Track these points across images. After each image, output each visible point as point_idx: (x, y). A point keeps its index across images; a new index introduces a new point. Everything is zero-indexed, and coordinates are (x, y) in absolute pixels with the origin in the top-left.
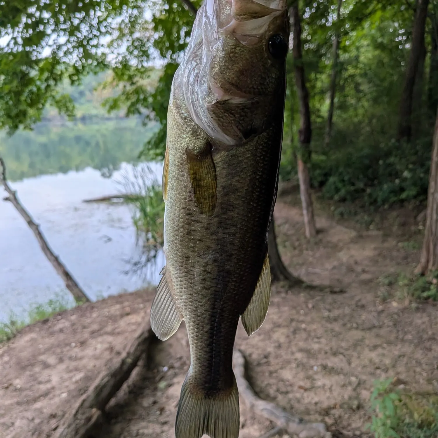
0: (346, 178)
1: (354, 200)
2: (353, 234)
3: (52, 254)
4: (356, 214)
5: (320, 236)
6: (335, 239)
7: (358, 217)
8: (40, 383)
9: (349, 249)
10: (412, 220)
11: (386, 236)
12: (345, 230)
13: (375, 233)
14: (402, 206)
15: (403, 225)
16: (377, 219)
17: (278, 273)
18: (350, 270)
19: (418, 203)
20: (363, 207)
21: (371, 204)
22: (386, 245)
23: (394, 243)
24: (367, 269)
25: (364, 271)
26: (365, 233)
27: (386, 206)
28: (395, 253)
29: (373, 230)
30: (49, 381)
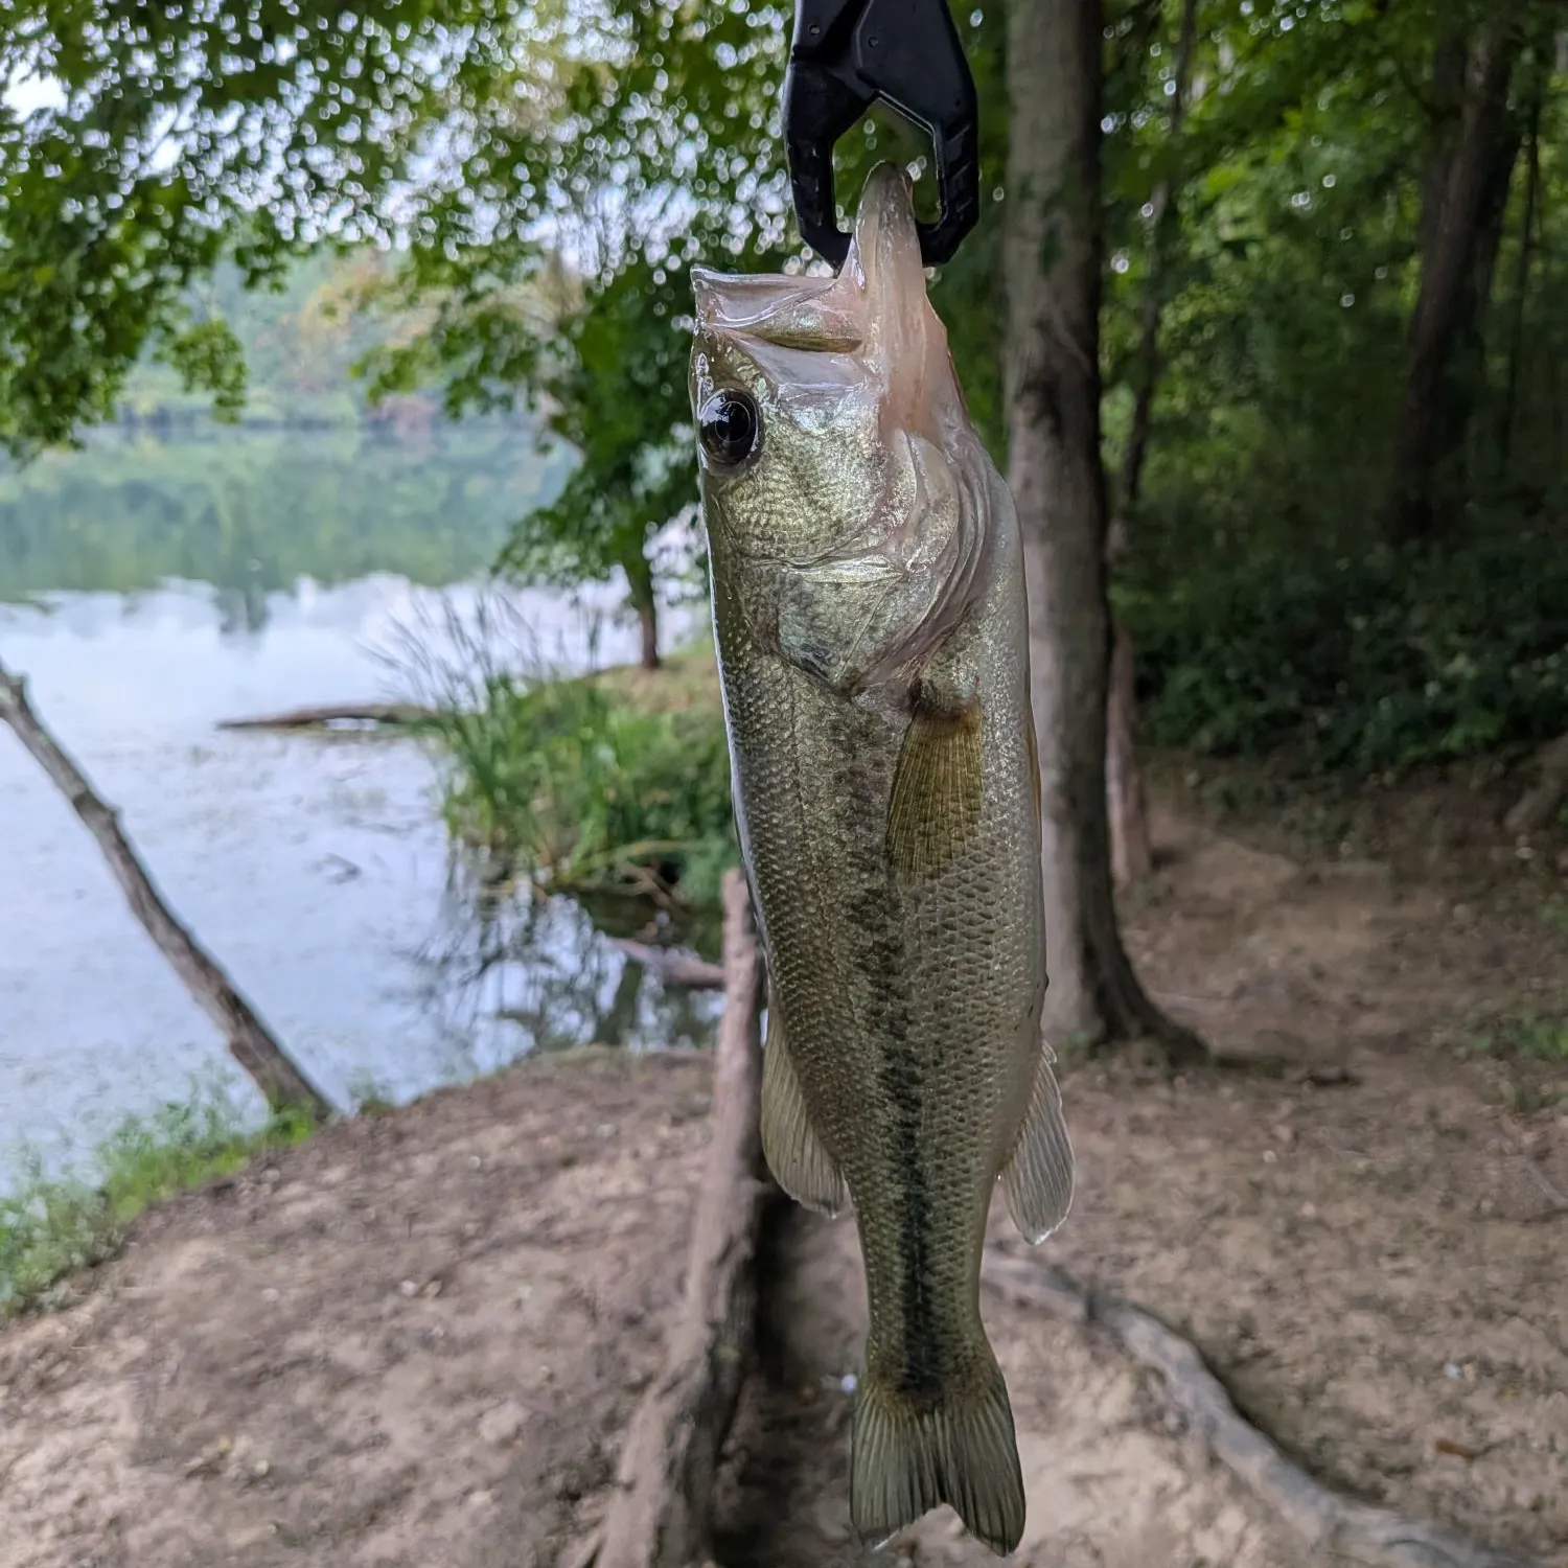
0: (1232, 673)
1: (1264, 748)
2: (1285, 870)
3: (172, 923)
4: (1280, 799)
5: (1165, 876)
6: (1221, 888)
7: (1291, 813)
8: (343, 1449)
9: (1278, 923)
10: (1488, 827)
11: (1405, 880)
12: (1252, 857)
13: (1361, 868)
14: (1444, 779)
15: (1459, 842)
16: (1362, 820)
17: (1122, 1010)
18: (1304, 998)
19: (1499, 768)
20: (1299, 776)
21: (1331, 765)
22: (1410, 911)
23: (1439, 904)
24: (1368, 996)
25: (1358, 1004)
26: (1326, 869)
27: (1389, 777)
28: (1450, 942)
29: (1351, 857)
30: (379, 1441)
